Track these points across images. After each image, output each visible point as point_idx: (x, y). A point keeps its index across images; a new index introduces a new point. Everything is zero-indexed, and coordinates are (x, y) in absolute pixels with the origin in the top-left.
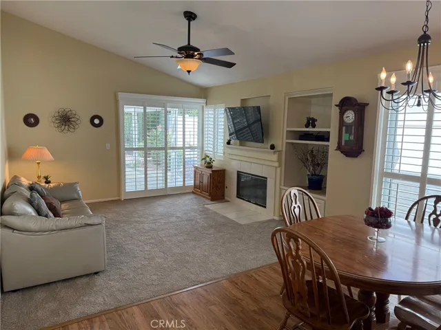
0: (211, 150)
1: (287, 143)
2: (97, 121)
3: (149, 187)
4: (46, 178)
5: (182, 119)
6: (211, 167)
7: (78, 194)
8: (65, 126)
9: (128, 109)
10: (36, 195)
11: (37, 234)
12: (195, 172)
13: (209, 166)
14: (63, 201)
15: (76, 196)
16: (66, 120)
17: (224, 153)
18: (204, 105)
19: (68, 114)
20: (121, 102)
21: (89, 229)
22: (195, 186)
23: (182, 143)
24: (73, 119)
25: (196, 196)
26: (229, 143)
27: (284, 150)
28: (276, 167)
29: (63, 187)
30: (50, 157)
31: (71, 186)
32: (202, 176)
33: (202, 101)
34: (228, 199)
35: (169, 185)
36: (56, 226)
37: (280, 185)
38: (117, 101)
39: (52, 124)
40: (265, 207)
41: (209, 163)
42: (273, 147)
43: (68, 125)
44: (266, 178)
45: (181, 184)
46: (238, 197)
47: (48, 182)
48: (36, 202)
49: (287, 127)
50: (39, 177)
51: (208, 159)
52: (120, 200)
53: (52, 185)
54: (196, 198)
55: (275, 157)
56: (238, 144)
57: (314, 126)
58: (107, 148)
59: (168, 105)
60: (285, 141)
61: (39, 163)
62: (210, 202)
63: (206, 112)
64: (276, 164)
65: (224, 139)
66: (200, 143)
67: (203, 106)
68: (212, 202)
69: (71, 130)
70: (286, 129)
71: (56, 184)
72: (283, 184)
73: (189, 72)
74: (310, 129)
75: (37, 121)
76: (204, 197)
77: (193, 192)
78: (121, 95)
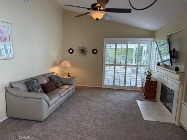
2: (95, 52)
3: (116, 84)
9: (108, 46)
16: (83, 51)
19: (84, 49)
20: (105, 43)
24: (85, 51)
26: (158, 64)
32: (143, 82)
35: (127, 85)
41: (148, 76)
42: (177, 69)
44: (174, 92)
45: (134, 85)
46: (160, 100)
47: (69, 76)
50: (66, 73)
55: (178, 77)
61: (66, 68)
66: (149, 64)
67: (152, 42)
75: (73, 52)
77: (140, 91)
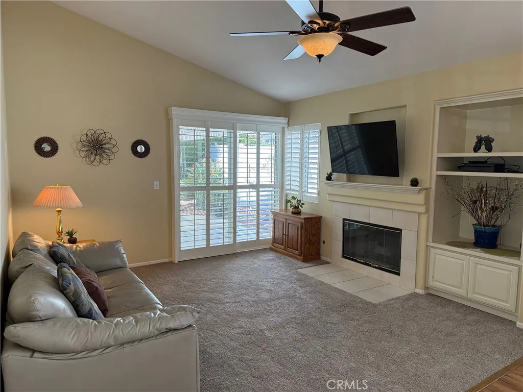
0: (297, 188)
1: (438, 176)
2: (142, 149)
3: (213, 243)
4: (70, 234)
5: (255, 151)
6: (299, 213)
7: (122, 258)
8: (96, 155)
10: (70, 273)
11: (79, 355)
12: (274, 220)
13: (297, 212)
14: (100, 272)
15: (118, 262)
16: (96, 146)
17: (319, 193)
18: (286, 126)
19: (100, 138)
20: (175, 122)
21: (171, 337)
22: (274, 240)
23: (255, 180)
24: (107, 146)
25: (279, 255)
26: (329, 178)
27: (433, 186)
28: (419, 214)
29: (99, 247)
30: (75, 201)
31: (110, 248)
32: (287, 225)
33: (283, 120)
34: (328, 260)
35: (239, 239)
36: (116, 338)
37: (427, 240)
38: (169, 120)
39: (77, 152)
40: (398, 274)
41: (296, 207)
42: (415, 183)
43: (101, 155)
44: (401, 230)
45: (253, 237)
46: (344, 257)
47: (73, 241)
48: (72, 287)
49: (439, 152)
50: (60, 233)
51: (294, 202)
52: (172, 263)
53: (81, 246)
54: (279, 258)
55: (421, 198)
56: (345, 180)
57: (489, 149)
58: (155, 188)
59: (238, 125)
60: (435, 173)
61: (59, 212)
62: (301, 264)
63: (288, 136)
64: (422, 209)
65: (319, 173)
66: (279, 180)
67: (283, 128)
68: (306, 265)
69: (105, 162)
70: (436, 155)
71: (89, 243)
72: (430, 239)
73: (320, 57)
74: (483, 154)
76: (291, 256)
77: (271, 249)
78: (176, 112)
